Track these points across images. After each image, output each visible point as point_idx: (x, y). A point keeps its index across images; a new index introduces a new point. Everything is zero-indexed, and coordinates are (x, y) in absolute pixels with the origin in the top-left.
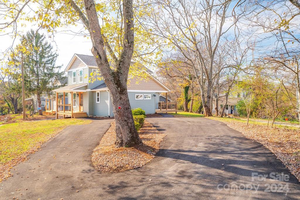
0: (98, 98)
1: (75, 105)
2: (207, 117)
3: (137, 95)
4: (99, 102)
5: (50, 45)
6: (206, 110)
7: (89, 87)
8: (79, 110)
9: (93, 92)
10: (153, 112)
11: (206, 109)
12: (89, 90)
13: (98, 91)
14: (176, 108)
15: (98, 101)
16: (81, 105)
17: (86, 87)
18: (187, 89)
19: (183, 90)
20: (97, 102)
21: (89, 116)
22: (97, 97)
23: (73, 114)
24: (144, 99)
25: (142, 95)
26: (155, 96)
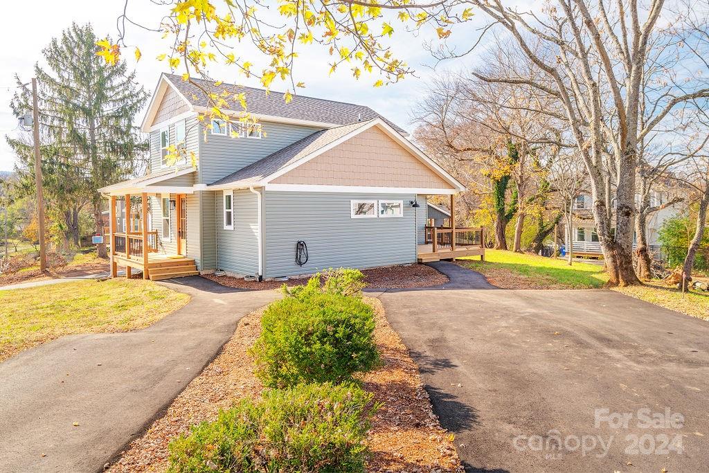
0: (229, 214)
1: (166, 235)
2: (620, 289)
3: (362, 202)
4: (231, 228)
5: (123, 65)
6: (614, 261)
7: (199, 176)
8: (177, 249)
9: (213, 193)
10: (410, 259)
11: (613, 256)
12: (201, 187)
13: (228, 188)
14: (482, 243)
15: (229, 223)
16: (181, 234)
17: (192, 178)
18: (502, 185)
19: (489, 188)
20: (226, 227)
21: (202, 273)
22: (225, 210)
23: (148, 265)
24: (381, 216)
25: (375, 202)
26: (415, 206)
